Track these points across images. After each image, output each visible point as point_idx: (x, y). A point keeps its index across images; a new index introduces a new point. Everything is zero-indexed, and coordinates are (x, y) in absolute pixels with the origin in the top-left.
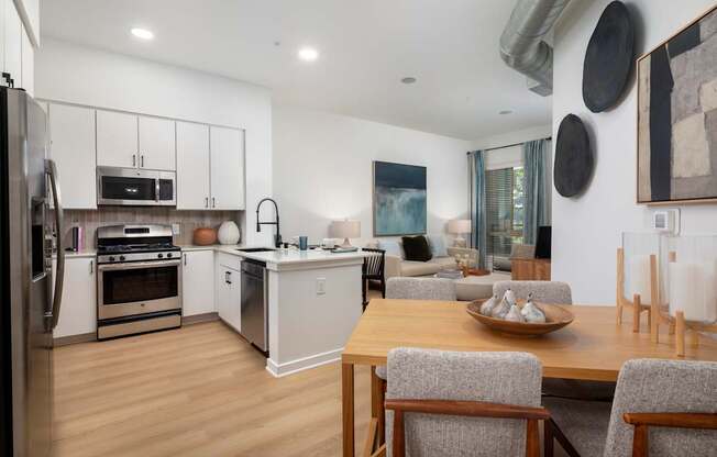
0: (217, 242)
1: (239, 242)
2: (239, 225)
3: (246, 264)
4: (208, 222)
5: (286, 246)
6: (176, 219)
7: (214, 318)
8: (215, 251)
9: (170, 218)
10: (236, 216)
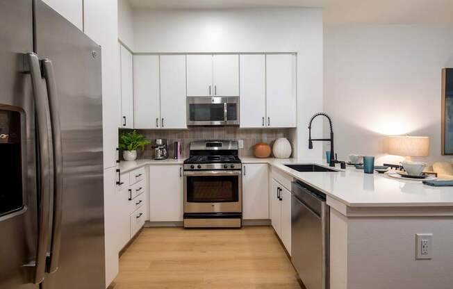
0: (272, 156)
1: (291, 156)
2: (291, 142)
3: (296, 186)
4: (265, 138)
5: (343, 166)
6: (242, 136)
7: (267, 224)
8: (269, 165)
9: (237, 135)
10: (289, 133)
